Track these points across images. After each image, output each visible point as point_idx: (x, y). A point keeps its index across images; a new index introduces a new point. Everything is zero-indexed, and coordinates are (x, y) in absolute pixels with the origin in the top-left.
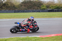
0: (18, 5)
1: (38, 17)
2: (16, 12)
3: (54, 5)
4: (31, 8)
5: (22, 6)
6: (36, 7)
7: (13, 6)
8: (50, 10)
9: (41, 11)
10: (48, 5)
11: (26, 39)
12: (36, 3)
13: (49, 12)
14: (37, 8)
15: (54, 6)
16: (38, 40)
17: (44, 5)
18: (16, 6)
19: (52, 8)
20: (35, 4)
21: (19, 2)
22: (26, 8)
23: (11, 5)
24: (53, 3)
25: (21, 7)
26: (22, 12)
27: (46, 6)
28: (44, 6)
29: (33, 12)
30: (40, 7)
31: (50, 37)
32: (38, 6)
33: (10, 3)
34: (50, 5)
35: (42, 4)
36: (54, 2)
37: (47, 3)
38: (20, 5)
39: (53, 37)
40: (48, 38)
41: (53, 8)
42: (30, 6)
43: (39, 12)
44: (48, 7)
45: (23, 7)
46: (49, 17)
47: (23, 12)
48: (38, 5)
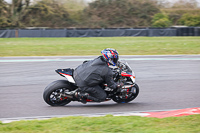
0: (79, 12)
1: (144, 52)
2: (73, 36)
3: (194, 13)
4: (120, 22)
5: (90, 14)
6: (136, 21)
7: (64, 15)
8: (182, 29)
9: (151, 31)
10: (177, 12)
11: (105, 123)
12: (136, 6)
13: (177, 35)
14: (141, 24)
15: (193, 16)
16: (143, 125)
17: (164, 14)
18: (71, 16)
19: (187, 22)
20: (133, 9)
21: (82, 3)
22: (105, 21)
23: (56, 12)
24: (192, 7)
25: (89, 20)
26: (90, 35)
27: (170, 17)
28: (162, 17)
29: (126, 35)
30: (150, 20)
31: (183, 117)
32: (145, 17)
33: (53, 6)
34: (181, 12)
35: (157, 11)
36: (195, 4)
37: (171, 5)
38: (85, 11)
39: (192, 116)
40: (175, 119)
41: (193, 23)
42: (118, 14)
43: (147, 35)
44: (174, 19)
45: (95, 18)
46: (179, 52)
47: (96, 34)
48: (143, 14)
